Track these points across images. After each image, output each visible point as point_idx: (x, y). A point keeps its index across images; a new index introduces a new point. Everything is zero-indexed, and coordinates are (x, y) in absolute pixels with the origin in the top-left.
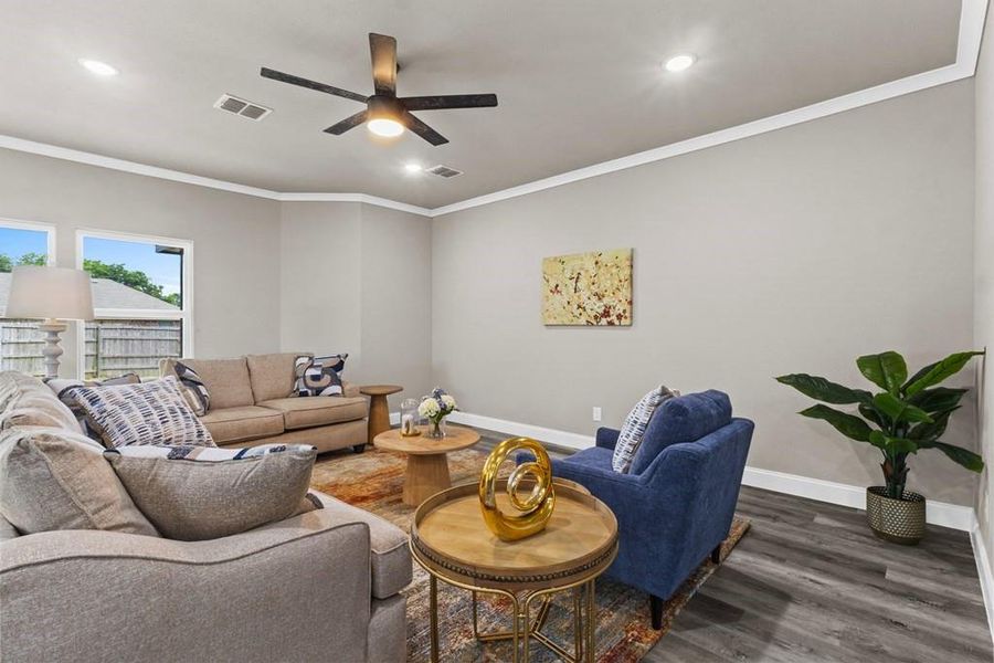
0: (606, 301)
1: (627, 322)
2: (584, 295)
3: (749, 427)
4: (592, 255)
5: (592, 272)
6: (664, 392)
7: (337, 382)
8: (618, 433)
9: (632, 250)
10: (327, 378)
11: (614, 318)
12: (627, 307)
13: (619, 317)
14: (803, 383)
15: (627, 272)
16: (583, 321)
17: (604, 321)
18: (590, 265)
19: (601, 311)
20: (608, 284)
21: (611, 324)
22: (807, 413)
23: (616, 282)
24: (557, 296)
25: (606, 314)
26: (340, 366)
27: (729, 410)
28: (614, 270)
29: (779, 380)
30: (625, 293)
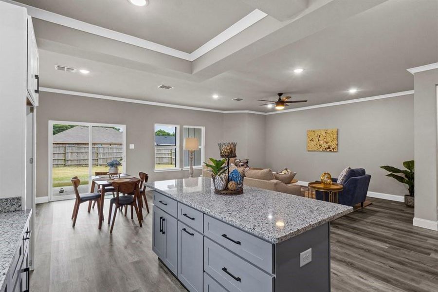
0: (329, 144)
1: (336, 150)
2: (322, 142)
3: (370, 177)
4: (324, 130)
5: (324, 135)
6: (349, 168)
7: (248, 166)
8: (337, 179)
9: (338, 130)
10: (245, 165)
11: (332, 149)
12: (336, 146)
13: (333, 149)
14: (387, 168)
15: (336, 136)
16: (321, 150)
17: (328, 150)
18: (323, 133)
19: (327, 147)
20: (330, 139)
21: (330, 151)
22: (388, 175)
23: (332, 139)
24: (312, 142)
25: (329, 148)
26: (247, 162)
27: (365, 172)
28: (332, 135)
29: (381, 167)
30: (335, 142)
